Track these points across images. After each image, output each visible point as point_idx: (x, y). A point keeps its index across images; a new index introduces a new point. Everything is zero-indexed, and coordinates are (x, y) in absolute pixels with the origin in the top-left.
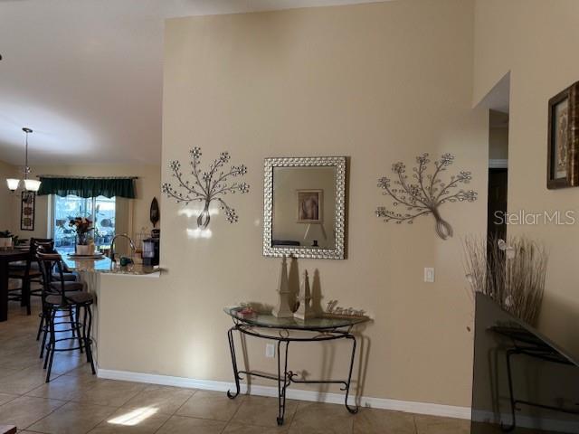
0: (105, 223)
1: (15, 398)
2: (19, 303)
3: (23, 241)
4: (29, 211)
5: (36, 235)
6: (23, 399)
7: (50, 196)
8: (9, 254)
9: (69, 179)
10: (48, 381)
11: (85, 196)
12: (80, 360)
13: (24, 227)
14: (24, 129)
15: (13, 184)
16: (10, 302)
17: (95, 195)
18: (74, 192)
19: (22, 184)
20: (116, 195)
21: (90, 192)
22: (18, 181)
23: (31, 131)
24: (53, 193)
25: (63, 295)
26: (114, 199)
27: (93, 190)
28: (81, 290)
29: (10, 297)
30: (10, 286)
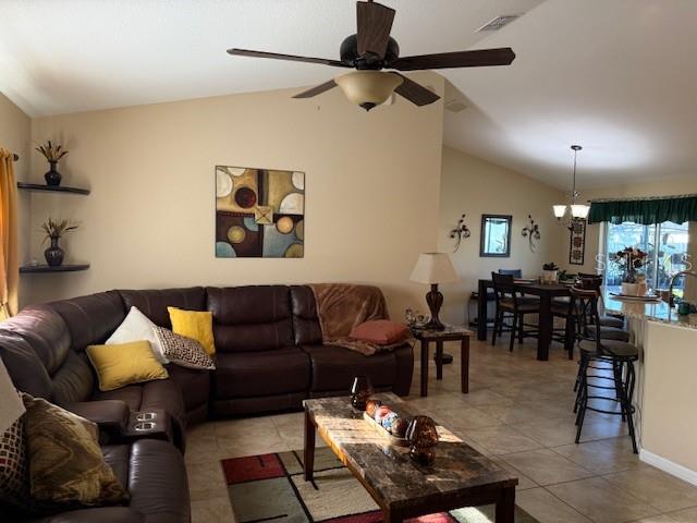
0: (675, 259)
1: (540, 449)
2: (563, 345)
3: (571, 277)
4: (578, 242)
5: (585, 270)
6: (547, 452)
7: (602, 224)
8: (554, 288)
9: (626, 202)
10: (577, 442)
11: (646, 222)
12: (622, 430)
13: (573, 261)
14: (573, 147)
15: (559, 211)
16: (553, 342)
17: (659, 221)
18: (631, 218)
19: (568, 211)
20: (689, 220)
21: (653, 217)
22: (565, 207)
23: (580, 148)
24: (606, 221)
25: (598, 342)
26: (686, 225)
27: (657, 214)
28: (627, 341)
29: (554, 337)
30: (556, 325)
